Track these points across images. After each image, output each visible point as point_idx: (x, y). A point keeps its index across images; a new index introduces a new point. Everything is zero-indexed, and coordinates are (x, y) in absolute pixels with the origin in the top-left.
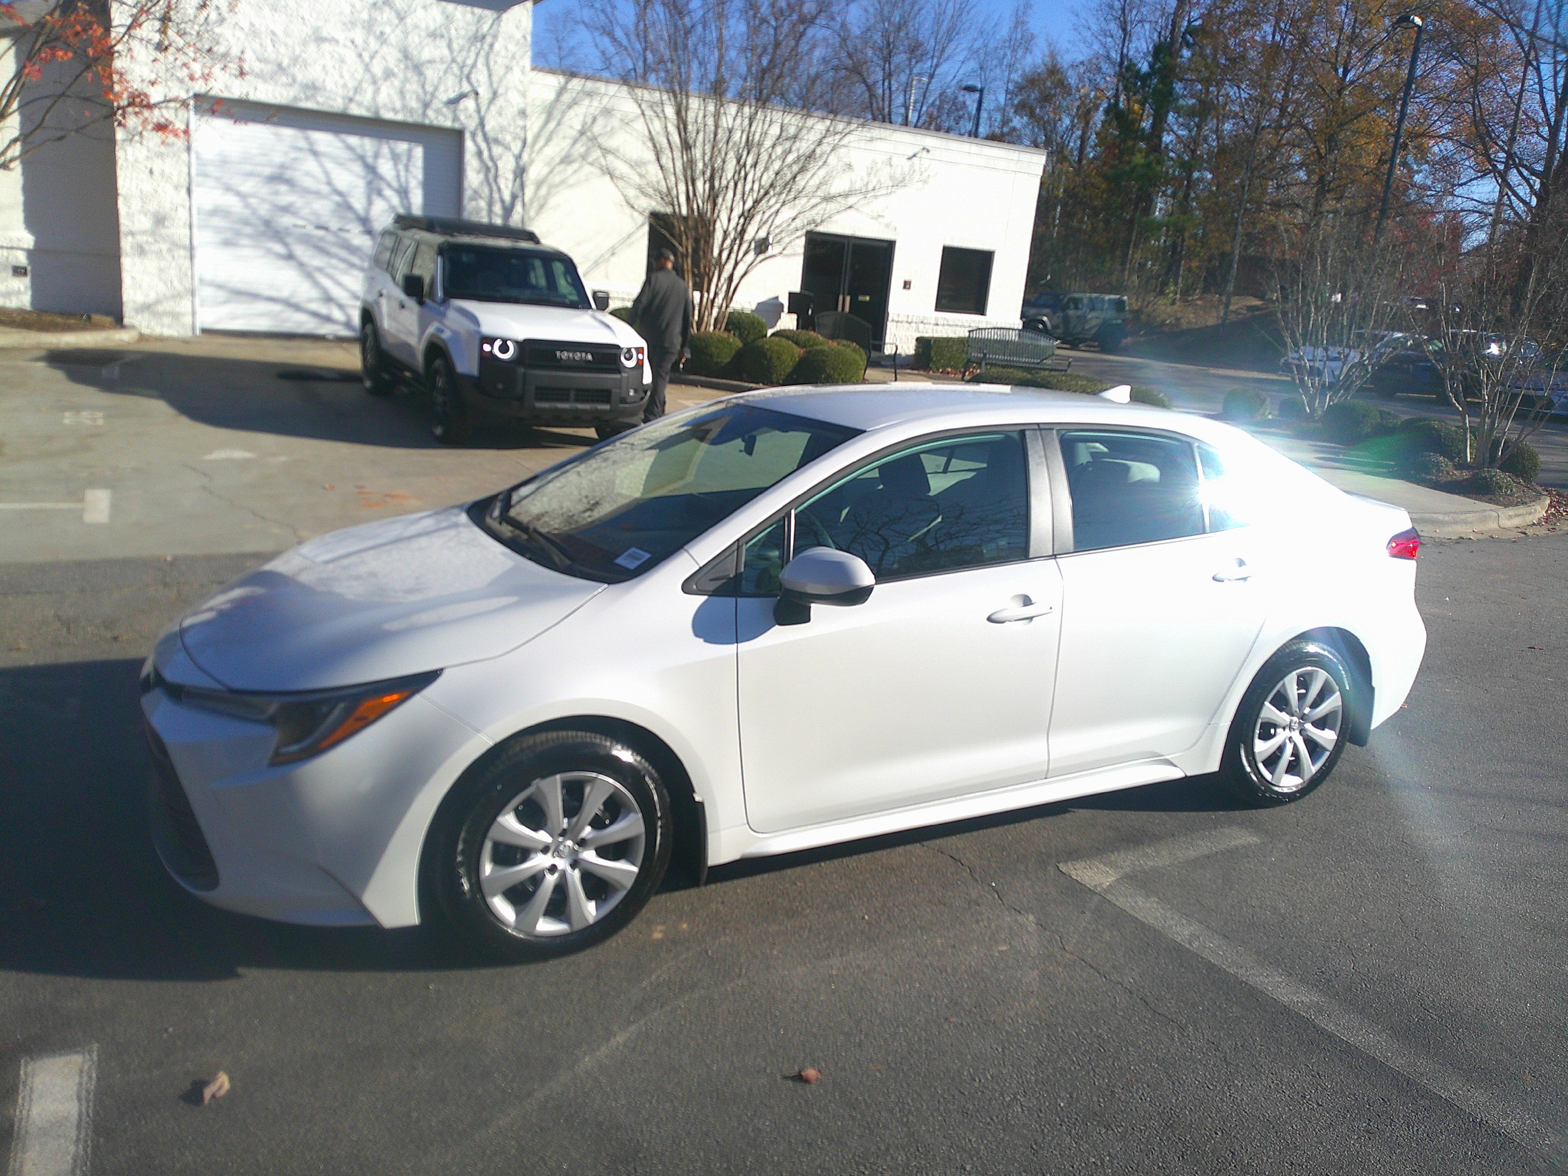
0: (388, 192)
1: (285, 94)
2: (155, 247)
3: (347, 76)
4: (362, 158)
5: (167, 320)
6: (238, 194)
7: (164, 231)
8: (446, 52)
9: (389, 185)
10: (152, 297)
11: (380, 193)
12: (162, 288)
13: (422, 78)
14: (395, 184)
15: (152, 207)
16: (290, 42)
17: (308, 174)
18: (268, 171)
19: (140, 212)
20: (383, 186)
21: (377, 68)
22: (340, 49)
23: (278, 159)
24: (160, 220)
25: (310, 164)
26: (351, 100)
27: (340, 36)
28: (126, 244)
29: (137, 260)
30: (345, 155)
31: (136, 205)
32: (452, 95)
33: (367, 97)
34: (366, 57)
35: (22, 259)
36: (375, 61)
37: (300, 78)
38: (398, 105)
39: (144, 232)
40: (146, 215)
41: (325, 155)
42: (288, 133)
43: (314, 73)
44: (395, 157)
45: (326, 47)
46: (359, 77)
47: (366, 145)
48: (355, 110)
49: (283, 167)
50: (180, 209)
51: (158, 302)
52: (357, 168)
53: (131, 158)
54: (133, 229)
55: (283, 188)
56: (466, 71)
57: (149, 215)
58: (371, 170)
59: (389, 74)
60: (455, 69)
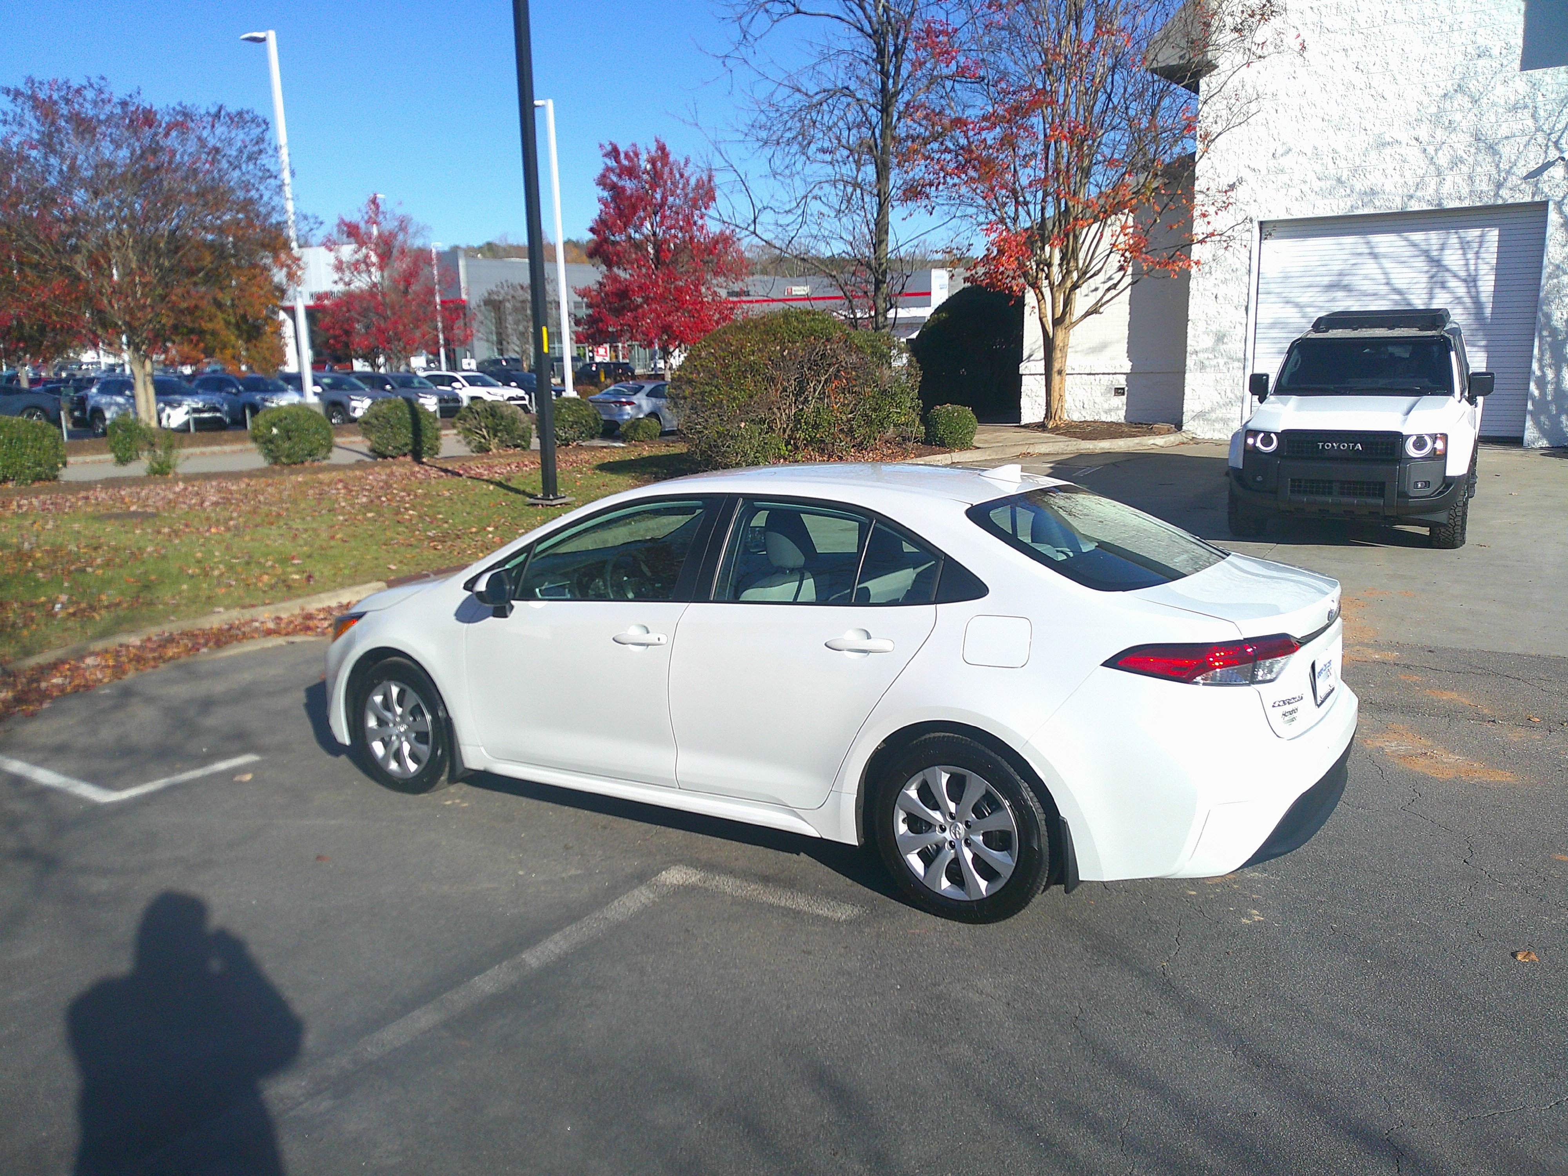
0: (1453, 283)
1: (1342, 205)
2: (1214, 362)
3: (1407, 173)
4: (1426, 253)
5: (1218, 426)
6: (1297, 305)
7: (1222, 347)
8: (1530, 122)
9: (1455, 276)
10: (1207, 407)
11: (1443, 285)
12: (1216, 398)
13: (1497, 158)
14: (1463, 274)
15: (1214, 327)
16: (1350, 155)
17: (1366, 277)
18: (1326, 280)
19: (1204, 333)
20: (1448, 277)
21: (1443, 160)
22: (1403, 150)
23: (1336, 267)
24: (1220, 338)
25: (1370, 267)
26: (1411, 197)
27: (1403, 137)
28: (1190, 361)
29: (1198, 374)
30: (1409, 251)
31: (1202, 326)
32: (1533, 166)
33: (1429, 192)
34: (1431, 150)
35: (1122, 381)
36: (1440, 153)
37: (1358, 186)
38: (1465, 191)
39: (1206, 350)
40: (1208, 335)
41: (1385, 256)
42: (1349, 241)
43: (1374, 180)
44: (1464, 246)
45: (1388, 150)
46: (1420, 172)
47: (1433, 238)
48: (1414, 206)
49: (1341, 274)
50: (1238, 326)
51: (1213, 410)
52: (1421, 263)
53: (1201, 288)
54: (1198, 349)
55: (1340, 294)
56: (1554, 137)
57: (1211, 335)
58: (1436, 263)
59: (1456, 162)
60: (1540, 138)
